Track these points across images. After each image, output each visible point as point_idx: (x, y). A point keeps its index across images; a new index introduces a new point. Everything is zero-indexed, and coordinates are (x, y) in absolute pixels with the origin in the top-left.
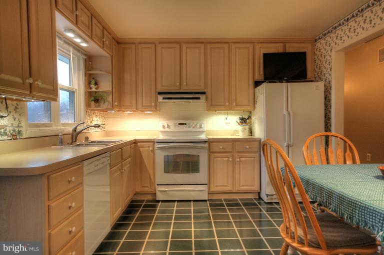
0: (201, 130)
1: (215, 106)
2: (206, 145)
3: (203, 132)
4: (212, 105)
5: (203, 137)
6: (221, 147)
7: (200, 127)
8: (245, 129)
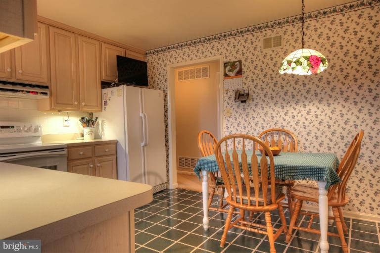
0: (37, 134)
1: (60, 105)
2: (65, 152)
3: (38, 137)
4: (57, 104)
5: (39, 143)
6: (81, 153)
7: (36, 130)
8: (92, 132)
